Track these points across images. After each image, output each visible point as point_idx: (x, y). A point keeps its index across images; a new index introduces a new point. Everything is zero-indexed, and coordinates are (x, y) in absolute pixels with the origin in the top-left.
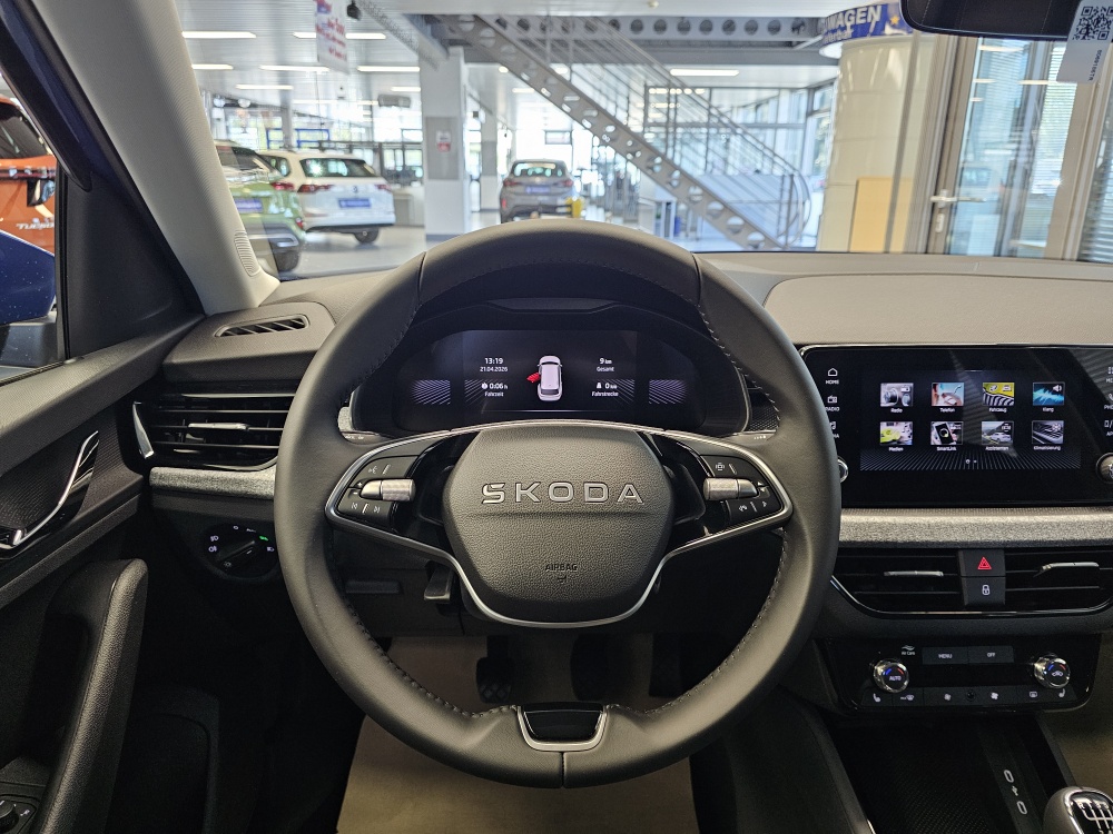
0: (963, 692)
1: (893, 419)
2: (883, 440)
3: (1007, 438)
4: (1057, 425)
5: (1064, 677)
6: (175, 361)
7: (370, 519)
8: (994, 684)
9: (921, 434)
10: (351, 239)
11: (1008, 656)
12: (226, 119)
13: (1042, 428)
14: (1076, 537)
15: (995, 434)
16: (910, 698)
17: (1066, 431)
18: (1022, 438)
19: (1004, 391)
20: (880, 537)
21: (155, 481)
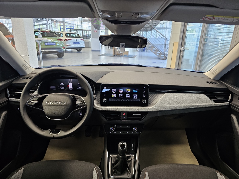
0: (123, 132)
1: (113, 94)
2: (112, 97)
3: (130, 97)
4: (136, 95)
5: (136, 130)
6: (13, 83)
7: (32, 105)
8: (127, 131)
9: (117, 96)
10: (76, 50)
11: (130, 127)
12: (52, 23)
13: (134, 95)
14: (136, 110)
15: (128, 96)
16: (115, 132)
17: (138, 96)
18: (132, 97)
19: (129, 90)
20: (109, 110)
21: (10, 100)
